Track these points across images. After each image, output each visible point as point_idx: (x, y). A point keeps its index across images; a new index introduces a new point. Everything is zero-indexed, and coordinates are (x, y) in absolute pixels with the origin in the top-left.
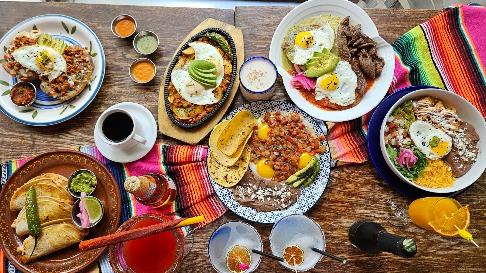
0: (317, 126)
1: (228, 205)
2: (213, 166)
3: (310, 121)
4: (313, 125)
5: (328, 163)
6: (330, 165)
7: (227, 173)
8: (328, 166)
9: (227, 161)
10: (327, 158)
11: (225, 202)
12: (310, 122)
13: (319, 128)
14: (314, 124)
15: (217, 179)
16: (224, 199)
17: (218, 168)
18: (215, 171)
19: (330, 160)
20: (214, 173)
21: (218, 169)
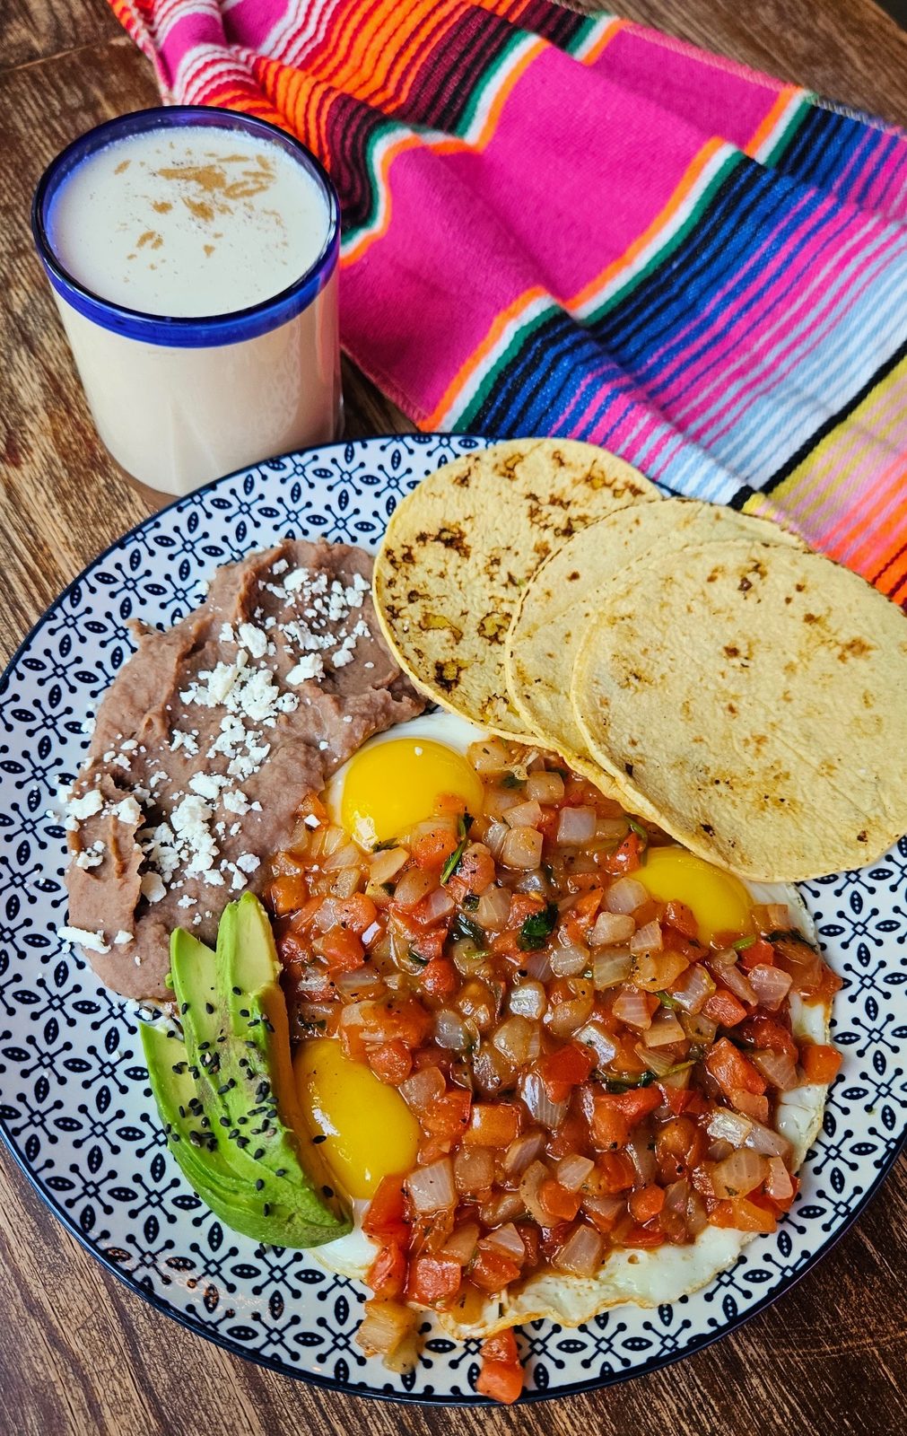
0: (618, 1367)
1: (274, 476)
2: (563, 482)
3: (680, 1313)
4: (635, 1330)
5: (243, 1319)
6: (223, 1329)
7: (479, 558)
8: (220, 1311)
9: (575, 576)
10: (289, 1335)
11: (300, 470)
12: (666, 1312)
13: (594, 1372)
14: (636, 1344)
15: (464, 481)
16: (323, 473)
17: (533, 513)
18: (520, 486)
19: (268, 1352)
20: (509, 473)
21: (526, 511)
